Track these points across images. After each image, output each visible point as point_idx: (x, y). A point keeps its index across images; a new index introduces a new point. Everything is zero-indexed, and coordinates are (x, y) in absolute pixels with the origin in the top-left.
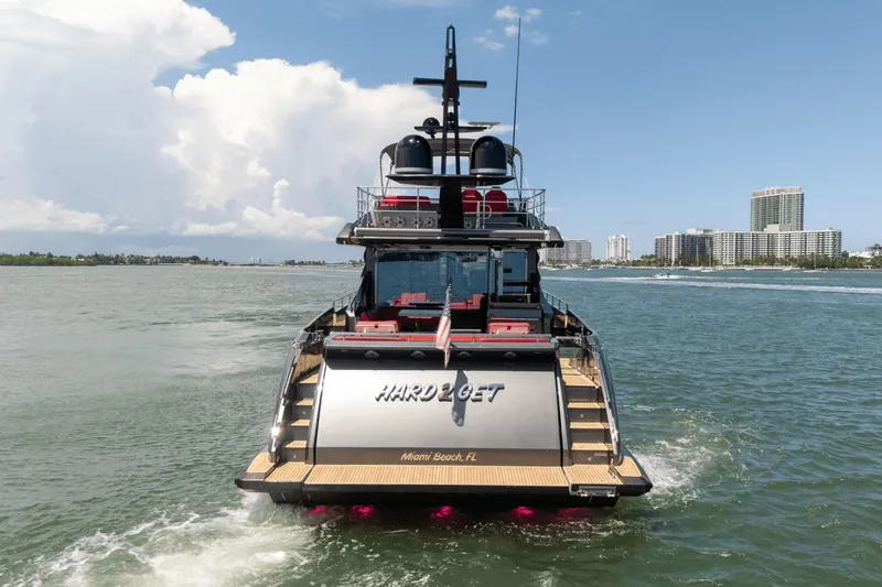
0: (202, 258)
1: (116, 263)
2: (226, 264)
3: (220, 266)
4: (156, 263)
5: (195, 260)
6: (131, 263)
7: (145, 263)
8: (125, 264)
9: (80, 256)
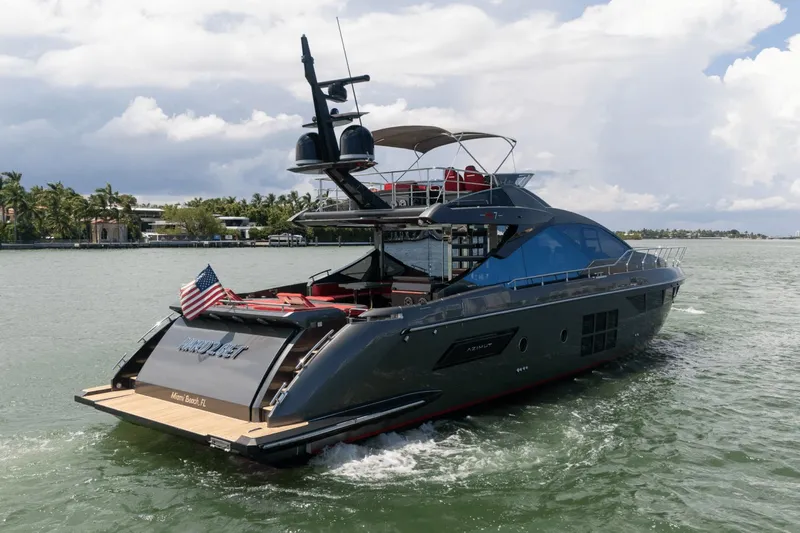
0: (742, 232)
1: (661, 237)
2: (764, 237)
3: (759, 240)
4: (696, 237)
5: (734, 234)
6: (674, 237)
7: (686, 237)
8: (668, 238)
9: (631, 232)
